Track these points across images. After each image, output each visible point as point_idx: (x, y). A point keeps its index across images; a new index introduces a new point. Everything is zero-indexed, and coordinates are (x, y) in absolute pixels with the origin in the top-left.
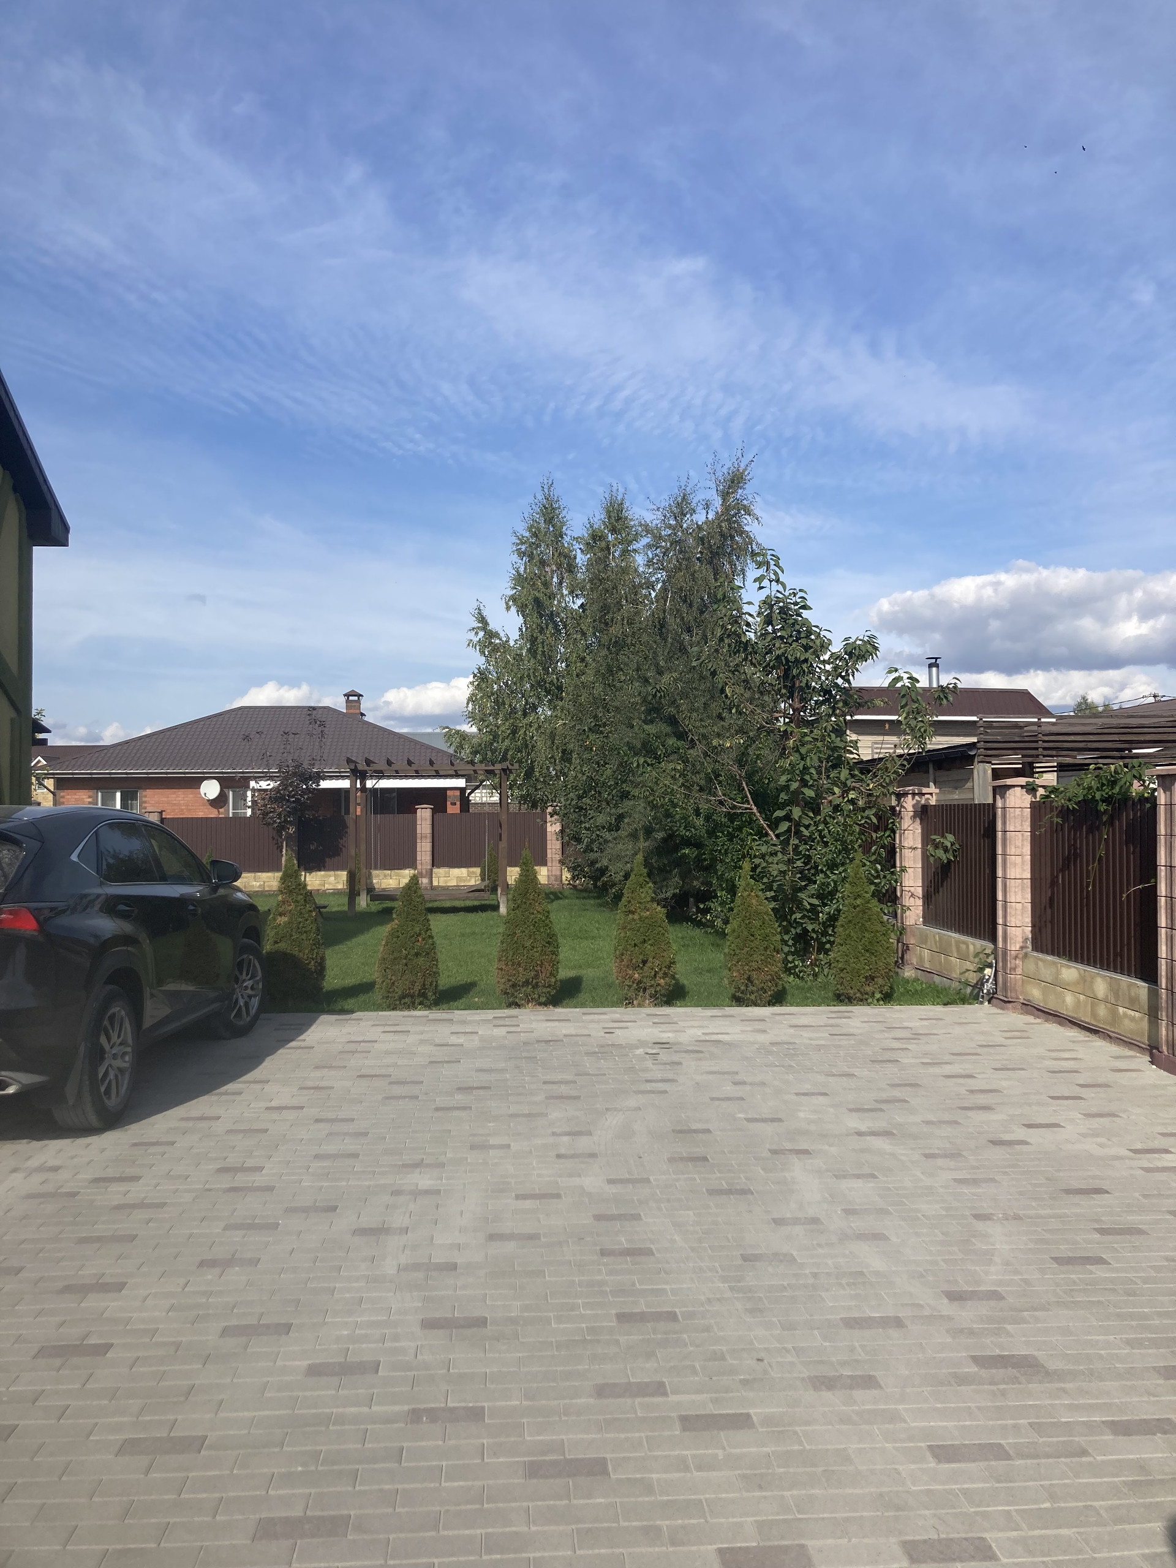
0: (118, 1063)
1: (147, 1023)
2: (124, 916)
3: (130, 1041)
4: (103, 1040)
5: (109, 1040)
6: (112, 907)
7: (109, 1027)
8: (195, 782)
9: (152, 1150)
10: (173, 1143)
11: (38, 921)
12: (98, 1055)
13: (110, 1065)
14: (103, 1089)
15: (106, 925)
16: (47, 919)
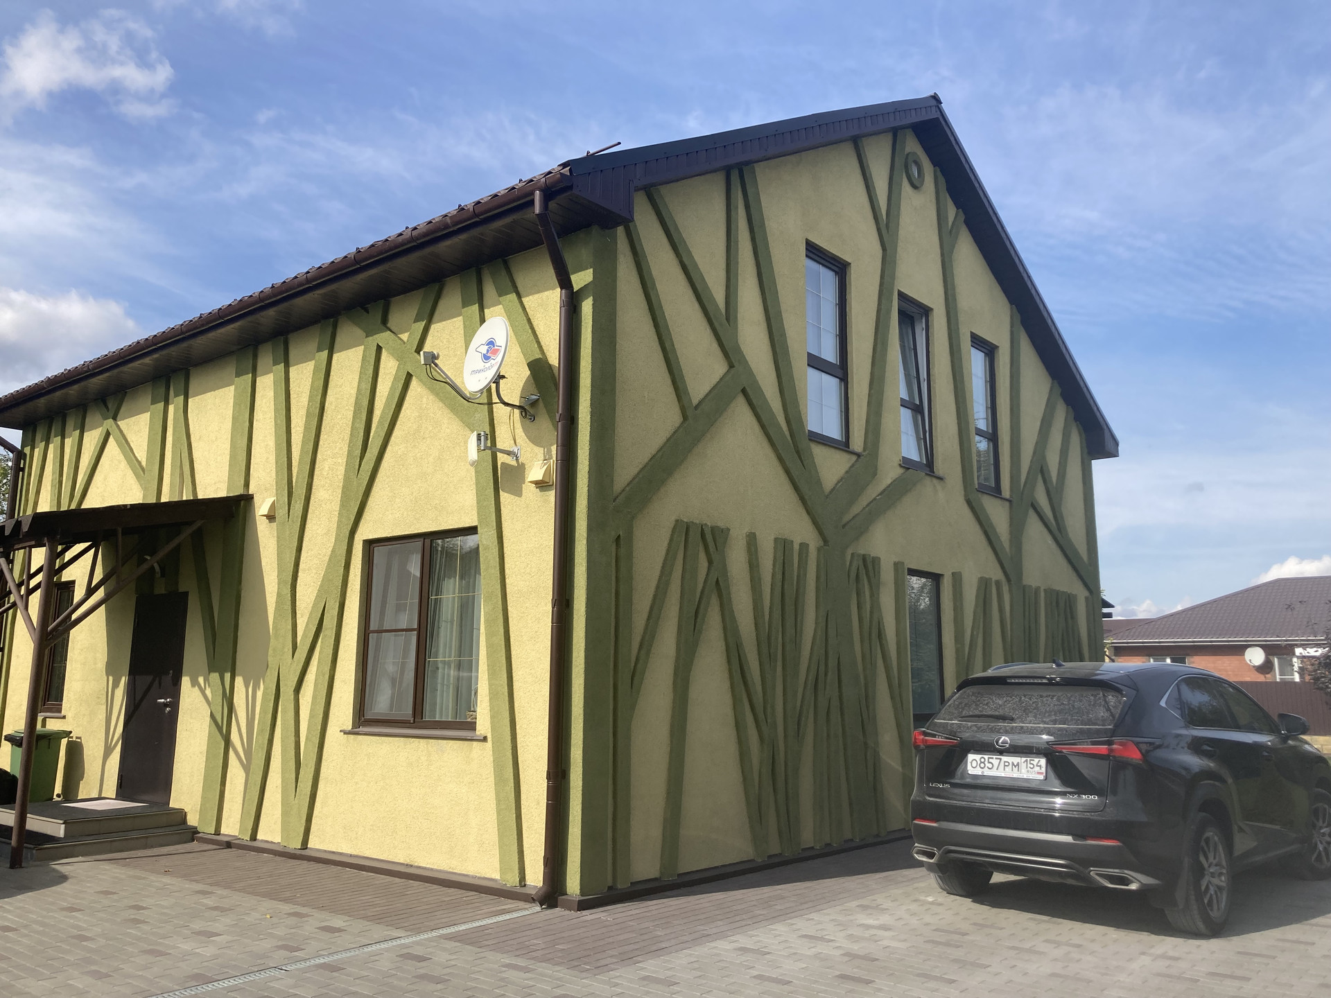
0: (1216, 881)
1: (1237, 853)
2: (1209, 755)
3: (1224, 863)
4: (1202, 859)
5: (1207, 858)
6: (1197, 746)
7: (1206, 848)
8: (1239, 650)
9: (1257, 959)
10: (1274, 958)
11: (1141, 753)
12: (1199, 871)
13: (1210, 882)
14: (1206, 901)
15: (1195, 762)
16: (1148, 752)
